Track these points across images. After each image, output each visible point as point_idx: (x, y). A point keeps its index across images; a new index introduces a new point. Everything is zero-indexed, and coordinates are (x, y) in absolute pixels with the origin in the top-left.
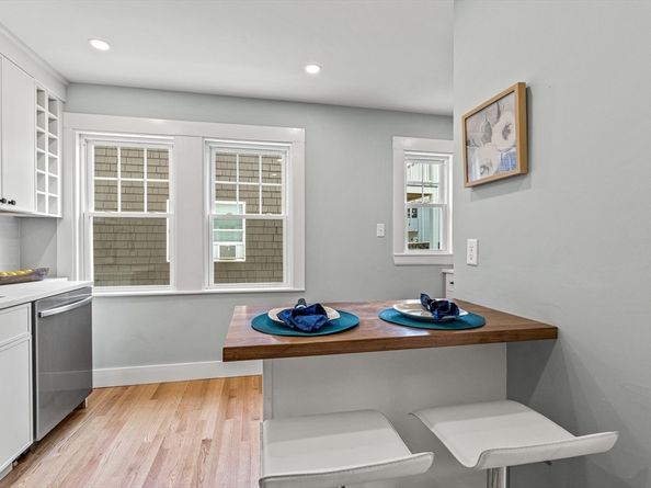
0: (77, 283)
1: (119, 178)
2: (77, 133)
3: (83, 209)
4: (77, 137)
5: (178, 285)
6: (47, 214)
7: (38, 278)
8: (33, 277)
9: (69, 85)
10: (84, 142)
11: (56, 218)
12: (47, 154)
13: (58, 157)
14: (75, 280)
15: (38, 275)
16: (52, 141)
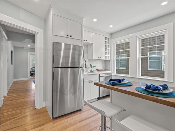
1: (120, 51)
4: (113, 44)
6: (107, 59)
9: (112, 34)
11: (110, 60)
12: (107, 48)
13: (110, 48)
16: (108, 46)
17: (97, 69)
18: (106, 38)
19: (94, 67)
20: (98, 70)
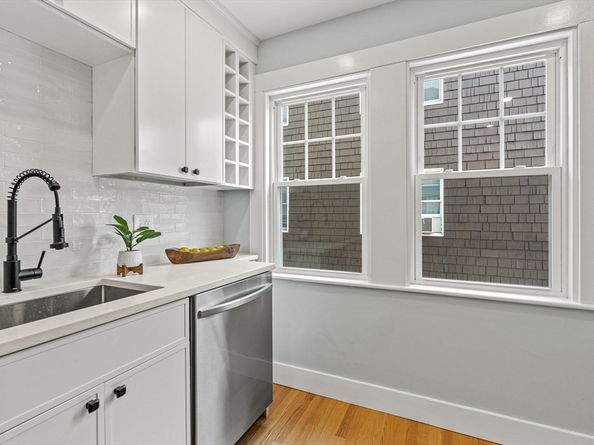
0: (265, 265)
1: (307, 140)
2: (267, 94)
3: (272, 179)
4: (267, 99)
5: (373, 277)
6: (237, 185)
7: (229, 255)
8: (224, 254)
9: (259, 44)
10: (273, 105)
11: (248, 190)
12: (238, 120)
13: (249, 123)
14: (264, 261)
15: (228, 252)
16: (243, 106)
17: (168, 252)
18: (229, 54)
19: (147, 234)
20: (178, 257)
